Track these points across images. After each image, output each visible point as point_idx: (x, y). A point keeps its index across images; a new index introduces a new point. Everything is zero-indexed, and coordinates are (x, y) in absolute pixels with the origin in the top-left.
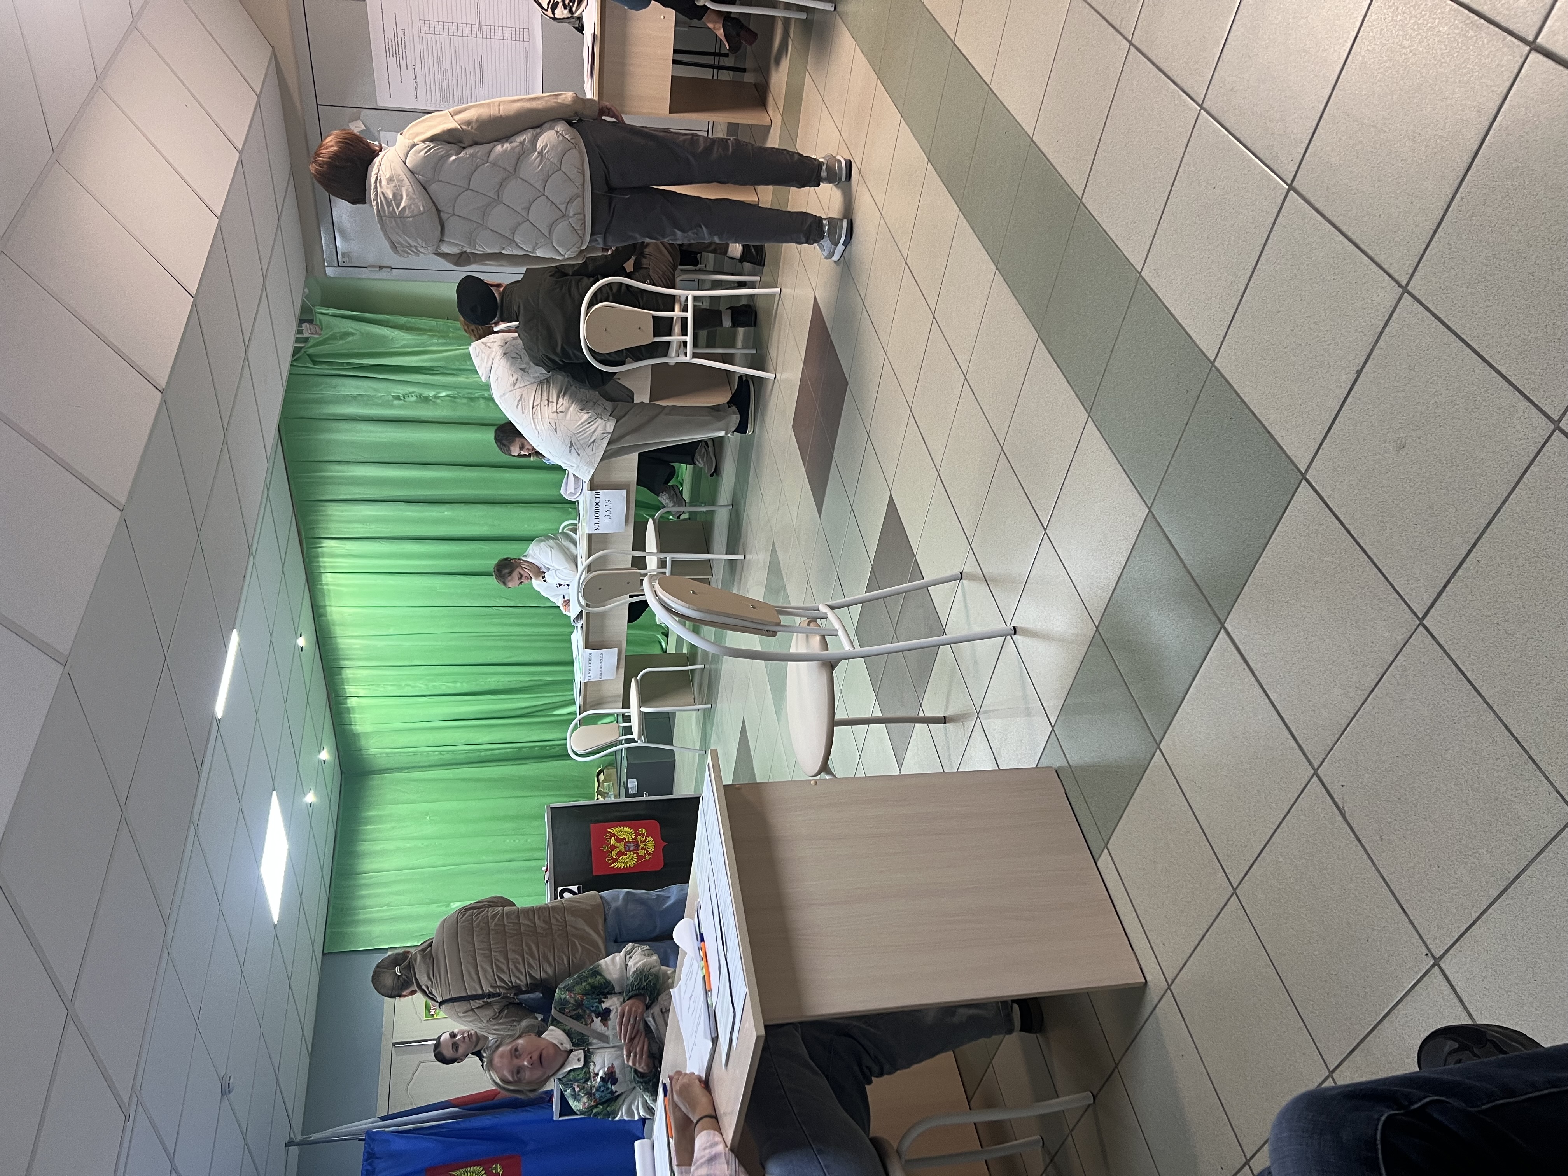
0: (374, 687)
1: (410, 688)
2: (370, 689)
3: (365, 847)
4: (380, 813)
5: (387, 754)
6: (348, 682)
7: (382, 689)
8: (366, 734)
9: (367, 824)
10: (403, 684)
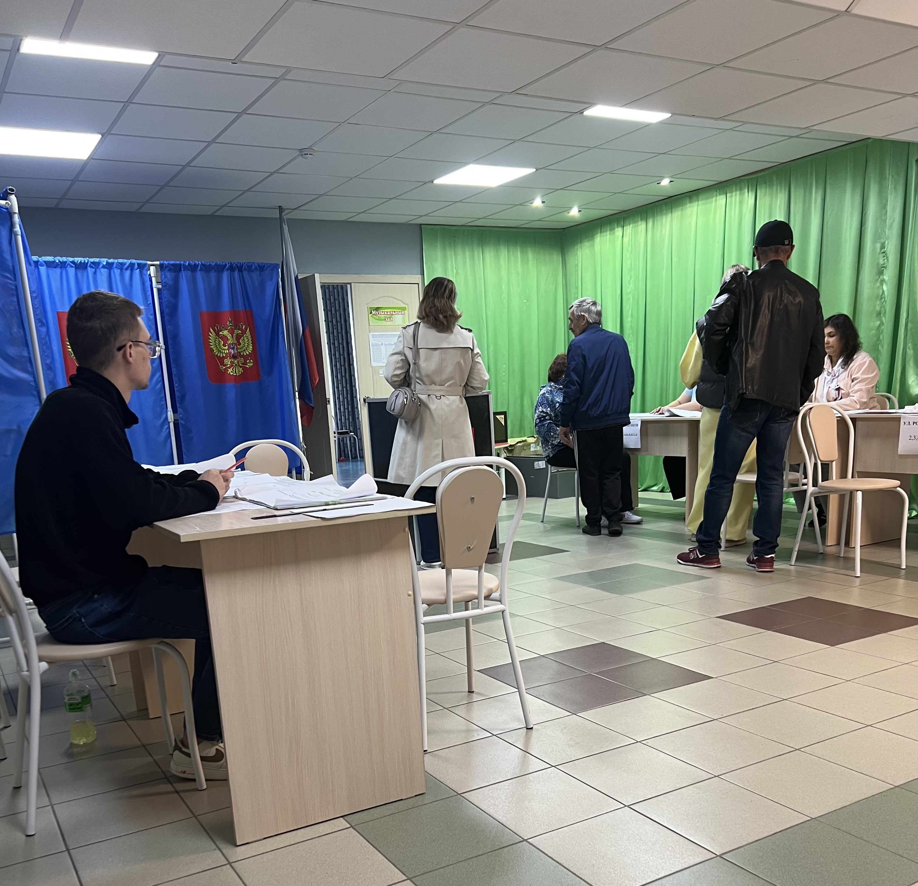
0: (630, 249)
1: (629, 279)
2: (629, 246)
3: (504, 252)
4: (530, 262)
5: (577, 265)
6: (635, 227)
7: (628, 256)
8: (593, 246)
9: (522, 252)
10: (632, 273)
